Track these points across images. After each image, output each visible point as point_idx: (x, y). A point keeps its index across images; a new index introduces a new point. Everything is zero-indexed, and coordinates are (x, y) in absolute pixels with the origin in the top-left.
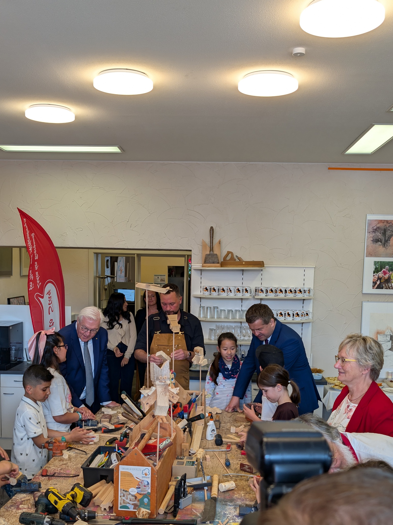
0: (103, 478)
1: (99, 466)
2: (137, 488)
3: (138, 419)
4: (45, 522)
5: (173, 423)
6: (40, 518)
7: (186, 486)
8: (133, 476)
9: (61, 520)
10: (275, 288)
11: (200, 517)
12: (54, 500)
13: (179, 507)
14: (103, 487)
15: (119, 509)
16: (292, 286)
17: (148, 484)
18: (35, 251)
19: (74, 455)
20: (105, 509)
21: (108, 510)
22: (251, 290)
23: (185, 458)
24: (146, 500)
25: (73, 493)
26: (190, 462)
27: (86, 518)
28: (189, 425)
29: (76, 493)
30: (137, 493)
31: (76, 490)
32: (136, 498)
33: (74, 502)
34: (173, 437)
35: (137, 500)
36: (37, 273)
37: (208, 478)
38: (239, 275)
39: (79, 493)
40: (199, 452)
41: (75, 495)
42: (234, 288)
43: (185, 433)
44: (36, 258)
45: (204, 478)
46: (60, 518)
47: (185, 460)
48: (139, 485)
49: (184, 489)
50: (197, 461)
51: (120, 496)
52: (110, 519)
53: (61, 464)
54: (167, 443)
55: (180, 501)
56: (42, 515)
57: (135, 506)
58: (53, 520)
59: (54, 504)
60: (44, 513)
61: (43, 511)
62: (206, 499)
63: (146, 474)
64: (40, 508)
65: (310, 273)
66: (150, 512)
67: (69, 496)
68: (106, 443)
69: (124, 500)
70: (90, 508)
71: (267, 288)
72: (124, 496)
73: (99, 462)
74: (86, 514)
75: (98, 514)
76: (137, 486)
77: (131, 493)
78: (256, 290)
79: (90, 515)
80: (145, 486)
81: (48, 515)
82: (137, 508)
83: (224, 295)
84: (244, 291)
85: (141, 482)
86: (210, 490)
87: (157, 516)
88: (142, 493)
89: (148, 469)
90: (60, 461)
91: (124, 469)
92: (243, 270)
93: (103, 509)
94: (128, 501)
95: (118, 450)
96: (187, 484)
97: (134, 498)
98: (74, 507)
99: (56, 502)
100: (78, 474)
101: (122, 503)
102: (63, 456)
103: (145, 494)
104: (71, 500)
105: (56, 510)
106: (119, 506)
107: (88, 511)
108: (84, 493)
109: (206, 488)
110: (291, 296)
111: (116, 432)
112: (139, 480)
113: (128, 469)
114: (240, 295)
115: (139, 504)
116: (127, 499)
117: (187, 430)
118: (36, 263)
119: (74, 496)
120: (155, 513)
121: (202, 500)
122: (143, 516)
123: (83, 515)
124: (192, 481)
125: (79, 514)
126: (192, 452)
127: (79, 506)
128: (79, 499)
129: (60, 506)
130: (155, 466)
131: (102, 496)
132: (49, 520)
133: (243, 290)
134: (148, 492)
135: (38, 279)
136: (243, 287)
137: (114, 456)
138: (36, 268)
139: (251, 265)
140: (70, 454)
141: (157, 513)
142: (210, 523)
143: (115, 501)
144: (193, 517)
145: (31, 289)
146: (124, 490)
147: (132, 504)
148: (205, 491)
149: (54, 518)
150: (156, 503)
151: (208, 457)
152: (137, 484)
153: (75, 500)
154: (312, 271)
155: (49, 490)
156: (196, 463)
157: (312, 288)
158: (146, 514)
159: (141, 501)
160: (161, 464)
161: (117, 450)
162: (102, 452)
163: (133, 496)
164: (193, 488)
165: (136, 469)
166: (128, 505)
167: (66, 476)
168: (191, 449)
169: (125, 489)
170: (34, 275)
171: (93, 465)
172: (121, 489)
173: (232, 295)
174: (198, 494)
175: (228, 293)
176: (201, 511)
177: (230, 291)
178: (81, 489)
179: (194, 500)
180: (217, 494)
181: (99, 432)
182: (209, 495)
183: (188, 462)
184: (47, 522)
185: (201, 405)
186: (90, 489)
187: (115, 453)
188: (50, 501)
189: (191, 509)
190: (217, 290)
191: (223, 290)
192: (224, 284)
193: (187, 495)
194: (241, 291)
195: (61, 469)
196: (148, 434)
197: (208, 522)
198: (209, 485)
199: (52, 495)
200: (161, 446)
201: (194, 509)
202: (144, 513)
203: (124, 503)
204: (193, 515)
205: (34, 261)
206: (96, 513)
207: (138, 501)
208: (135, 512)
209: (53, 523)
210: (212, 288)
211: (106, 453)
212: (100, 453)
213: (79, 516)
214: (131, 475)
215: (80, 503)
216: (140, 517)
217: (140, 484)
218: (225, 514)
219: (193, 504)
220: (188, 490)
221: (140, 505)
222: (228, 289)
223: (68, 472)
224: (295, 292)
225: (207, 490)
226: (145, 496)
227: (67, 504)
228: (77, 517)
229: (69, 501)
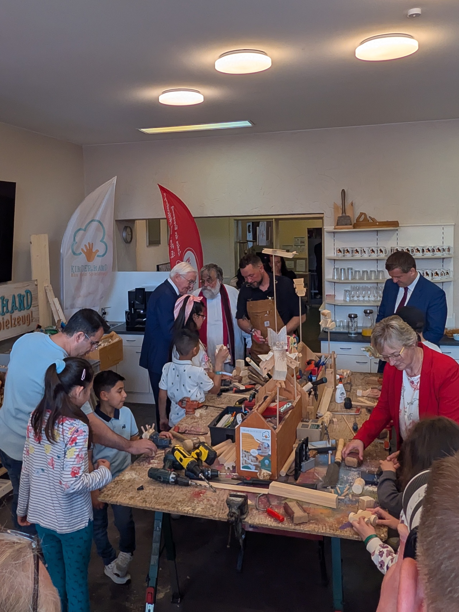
0: (228, 437)
1: (225, 426)
2: (258, 449)
3: (264, 381)
4: (170, 478)
5: (297, 386)
6: (166, 473)
7: (307, 450)
8: (253, 438)
9: (186, 477)
10: (412, 247)
11: (322, 482)
12: (179, 458)
13: (301, 470)
14: (229, 446)
15: (241, 469)
16: (430, 245)
17: (268, 446)
18: (175, 222)
19: (206, 413)
20: (228, 468)
21: (231, 469)
22: (386, 250)
23: (311, 421)
24: (267, 462)
25: (198, 451)
26: (315, 425)
27: (209, 476)
28: (315, 388)
29: (201, 452)
30: (258, 454)
31: (201, 448)
32: (257, 459)
33: (198, 459)
34: (297, 401)
35: (258, 461)
36: (177, 242)
37: (333, 442)
38: (374, 236)
39: (204, 452)
40: (326, 415)
41: (200, 453)
42: (368, 249)
43: (310, 396)
44: (176, 229)
45: (329, 442)
46: (186, 475)
47: (310, 423)
48: (259, 447)
49: (306, 452)
50: (322, 424)
51: (242, 457)
52: (233, 479)
53: (192, 422)
54: (288, 406)
55: (302, 465)
56: (168, 471)
57: (257, 467)
58: (178, 476)
59: (179, 461)
60: (171, 469)
61: (170, 468)
62: (330, 463)
63: (266, 437)
64: (168, 464)
65: (450, 231)
66: (271, 473)
67: (194, 454)
68: (236, 403)
69: (246, 461)
70: (215, 467)
71: (403, 248)
72: (245, 457)
73: (225, 422)
74: (209, 472)
75: (220, 473)
76: (258, 448)
77: (252, 454)
78: (391, 250)
79: (213, 473)
80: (265, 448)
81: (175, 471)
82: (258, 469)
83: (358, 256)
84: (379, 251)
85: (262, 444)
86: (334, 454)
87: (278, 478)
88: (263, 454)
89: (268, 433)
90: (192, 419)
91: (244, 430)
92: (377, 231)
93: (226, 469)
94: (250, 461)
95: (245, 410)
96: (310, 447)
97: (255, 459)
98: (198, 466)
99: (181, 460)
100: (207, 432)
101: (244, 463)
102: (195, 414)
103: (266, 456)
104: (195, 458)
105: (182, 468)
106: (241, 466)
107: (211, 469)
108: (209, 452)
109: (330, 452)
110: (429, 255)
111: (247, 393)
112: (259, 442)
113: (248, 431)
114: (374, 256)
115: (260, 465)
116: (249, 460)
117: (313, 393)
118: (176, 233)
119: (199, 455)
120: (276, 475)
121: (325, 464)
122: (264, 476)
123: (206, 473)
124: (316, 444)
125: (202, 472)
126: (319, 415)
127: (204, 464)
128: (204, 458)
129: (185, 463)
130: (275, 429)
131: (225, 456)
132: (174, 476)
133: (377, 250)
134: (269, 454)
135: (178, 247)
136: (378, 247)
137: (239, 417)
138: (177, 238)
139: (386, 225)
140: (202, 412)
141: (279, 475)
142: (332, 488)
143: (238, 461)
144: (315, 481)
145: (173, 257)
146: (245, 451)
147: (254, 465)
148: (330, 455)
149: (179, 475)
150: (277, 465)
151: (335, 420)
152: (258, 446)
153: (200, 458)
154: (452, 228)
155: (175, 448)
156: (321, 426)
157: (452, 245)
158: (267, 476)
159: (262, 462)
160: (282, 427)
161: (243, 411)
162: (230, 412)
163: (254, 457)
164: (317, 451)
165: (257, 431)
166: (249, 465)
167: (196, 433)
168: (318, 411)
169: (247, 450)
170: (175, 245)
171: (219, 425)
172: (242, 450)
173: (366, 256)
174: (321, 458)
175: (362, 254)
176: (323, 475)
177: (364, 252)
178: (206, 448)
179: (317, 464)
180: (341, 458)
181: (231, 392)
182: (333, 459)
183: (313, 425)
184: (172, 478)
185: (331, 368)
186: (214, 448)
187: (240, 414)
188: (175, 458)
189: (313, 473)
190: (350, 252)
191: (357, 251)
192: (357, 245)
193: (309, 458)
194: (376, 252)
195: (191, 427)
196: (271, 396)
197: (330, 487)
198: (334, 449)
199: (178, 452)
200: (282, 409)
201: (316, 473)
202: (265, 475)
203: (246, 463)
204: (315, 479)
205: (174, 231)
206: (219, 472)
207: (260, 462)
208: (257, 473)
209: (178, 479)
210: (346, 249)
211: (233, 413)
212: (228, 413)
213: (202, 474)
214: (252, 437)
215: (205, 461)
216: (261, 478)
217: (261, 445)
218: (348, 480)
219: (316, 468)
220: (311, 454)
221: (261, 467)
222: (361, 250)
223: (198, 430)
224: (433, 251)
225: (331, 454)
226: (266, 458)
227: (192, 462)
228: (200, 475)
229: (193, 459)
